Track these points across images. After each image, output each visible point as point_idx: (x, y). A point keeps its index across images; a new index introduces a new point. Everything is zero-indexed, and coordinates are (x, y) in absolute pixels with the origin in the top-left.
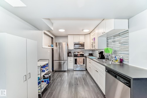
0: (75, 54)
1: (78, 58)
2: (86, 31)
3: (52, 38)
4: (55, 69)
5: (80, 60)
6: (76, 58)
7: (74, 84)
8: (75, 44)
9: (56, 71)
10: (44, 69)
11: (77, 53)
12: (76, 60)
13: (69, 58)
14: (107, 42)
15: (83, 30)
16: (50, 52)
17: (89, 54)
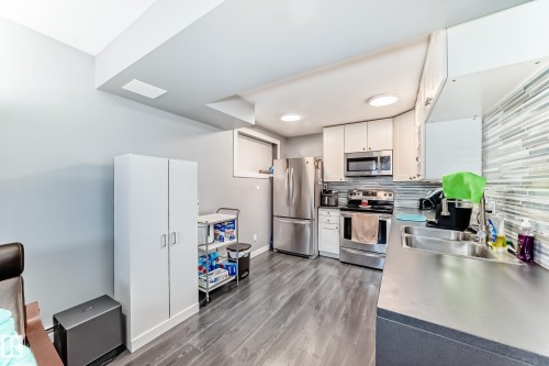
0: (353, 198)
1: (355, 216)
2: (384, 102)
3: (274, 145)
4: (278, 244)
5: (365, 223)
6: (348, 214)
7: (306, 302)
8: (349, 160)
9: (279, 252)
10: (222, 234)
11: (359, 197)
12: (348, 222)
13: (323, 212)
14: (484, 139)
15: (368, 101)
16: (261, 188)
17: (421, 200)
